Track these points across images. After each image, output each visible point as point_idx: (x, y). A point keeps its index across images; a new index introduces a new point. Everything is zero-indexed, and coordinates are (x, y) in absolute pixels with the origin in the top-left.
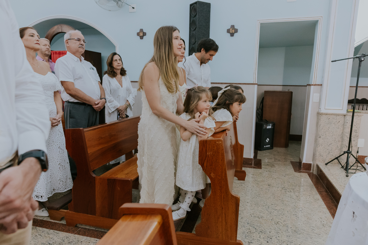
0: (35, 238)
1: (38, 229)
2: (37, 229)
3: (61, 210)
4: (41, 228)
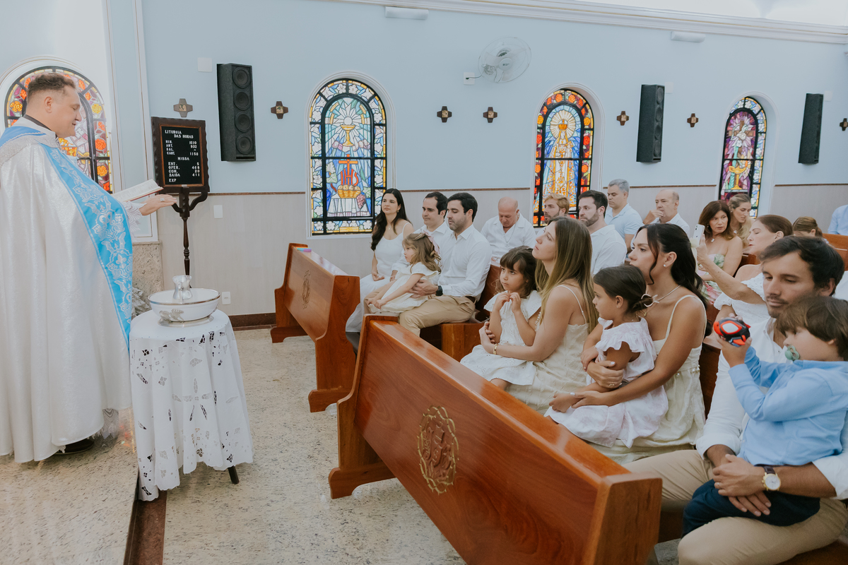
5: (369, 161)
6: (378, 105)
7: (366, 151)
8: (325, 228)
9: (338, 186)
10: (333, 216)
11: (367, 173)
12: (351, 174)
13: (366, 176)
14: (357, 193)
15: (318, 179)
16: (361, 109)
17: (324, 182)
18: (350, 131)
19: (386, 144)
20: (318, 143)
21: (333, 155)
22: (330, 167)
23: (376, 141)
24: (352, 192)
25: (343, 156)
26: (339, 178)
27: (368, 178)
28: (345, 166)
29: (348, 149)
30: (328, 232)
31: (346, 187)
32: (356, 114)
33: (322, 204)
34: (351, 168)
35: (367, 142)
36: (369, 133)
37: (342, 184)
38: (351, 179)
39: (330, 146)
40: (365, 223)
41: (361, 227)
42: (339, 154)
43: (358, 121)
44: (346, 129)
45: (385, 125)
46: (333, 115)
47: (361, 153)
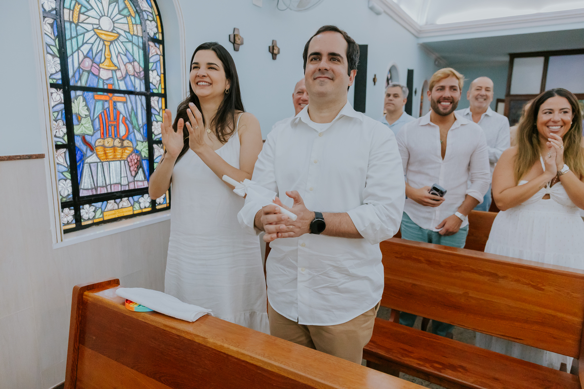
5: (144, 98)
6: (152, 7)
7: (137, 82)
8: (78, 218)
9: (96, 140)
10: (90, 193)
11: (141, 119)
12: (117, 119)
13: (140, 122)
14: (128, 151)
15: (58, 128)
16: (126, 7)
17: (70, 133)
18: (111, 42)
19: (164, 74)
20: (54, 56)
21: (83, 83)
22: (79, 106)
23: (151, 65)
24: (119, 151)
25: (101, 86)
26: (97, 126)
27: (143, 127)
28: (106, 105)
29: (109, 74)
30: (84, 223)
31: (109, 142)
32: (120, 12)
33: (68, 176)
34: (115, 108)
35: (139, 67)
36: (141, 52)
37: (103, 136)
38: (117, 127)
39: (76, 65)
40: (142, 200)
41: (137, 205)
42: (93, 83)
43: (123, 25)
44: (103, 37)
45: (162, 42)
46: (77, 8)
47: (129, 83)
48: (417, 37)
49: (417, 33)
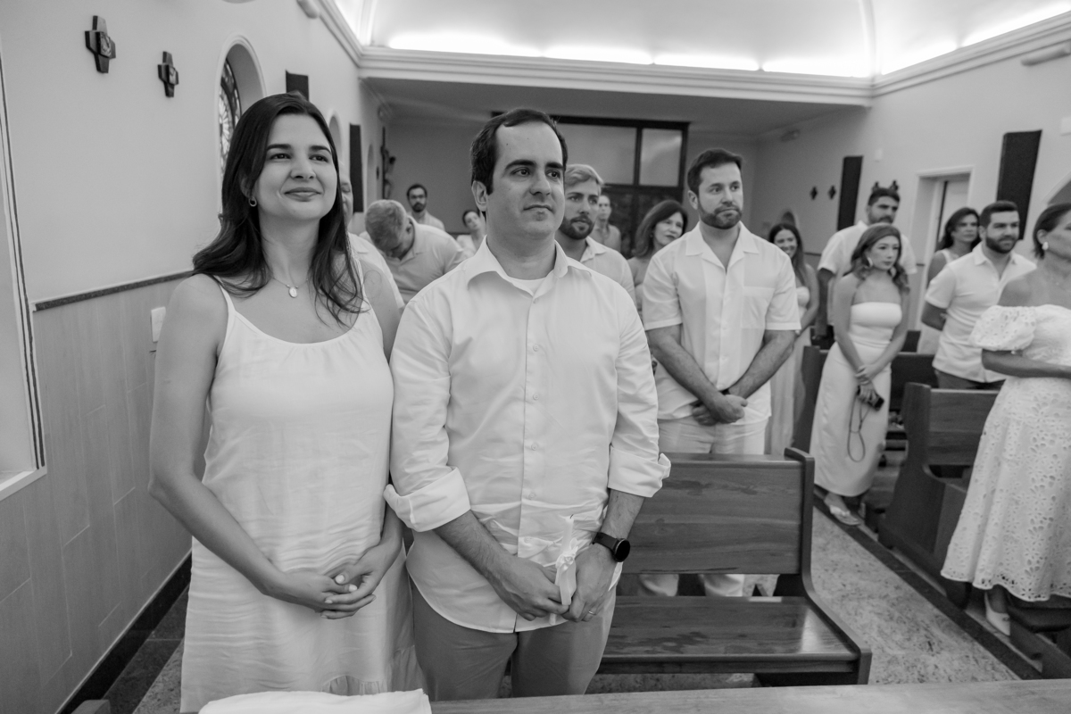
0: (965, 659)
1: (975, 647)
2: (973, 645)
3: (1041, 636)
4: (982, 649)
48: (358, 66)
49: (358, 59)
